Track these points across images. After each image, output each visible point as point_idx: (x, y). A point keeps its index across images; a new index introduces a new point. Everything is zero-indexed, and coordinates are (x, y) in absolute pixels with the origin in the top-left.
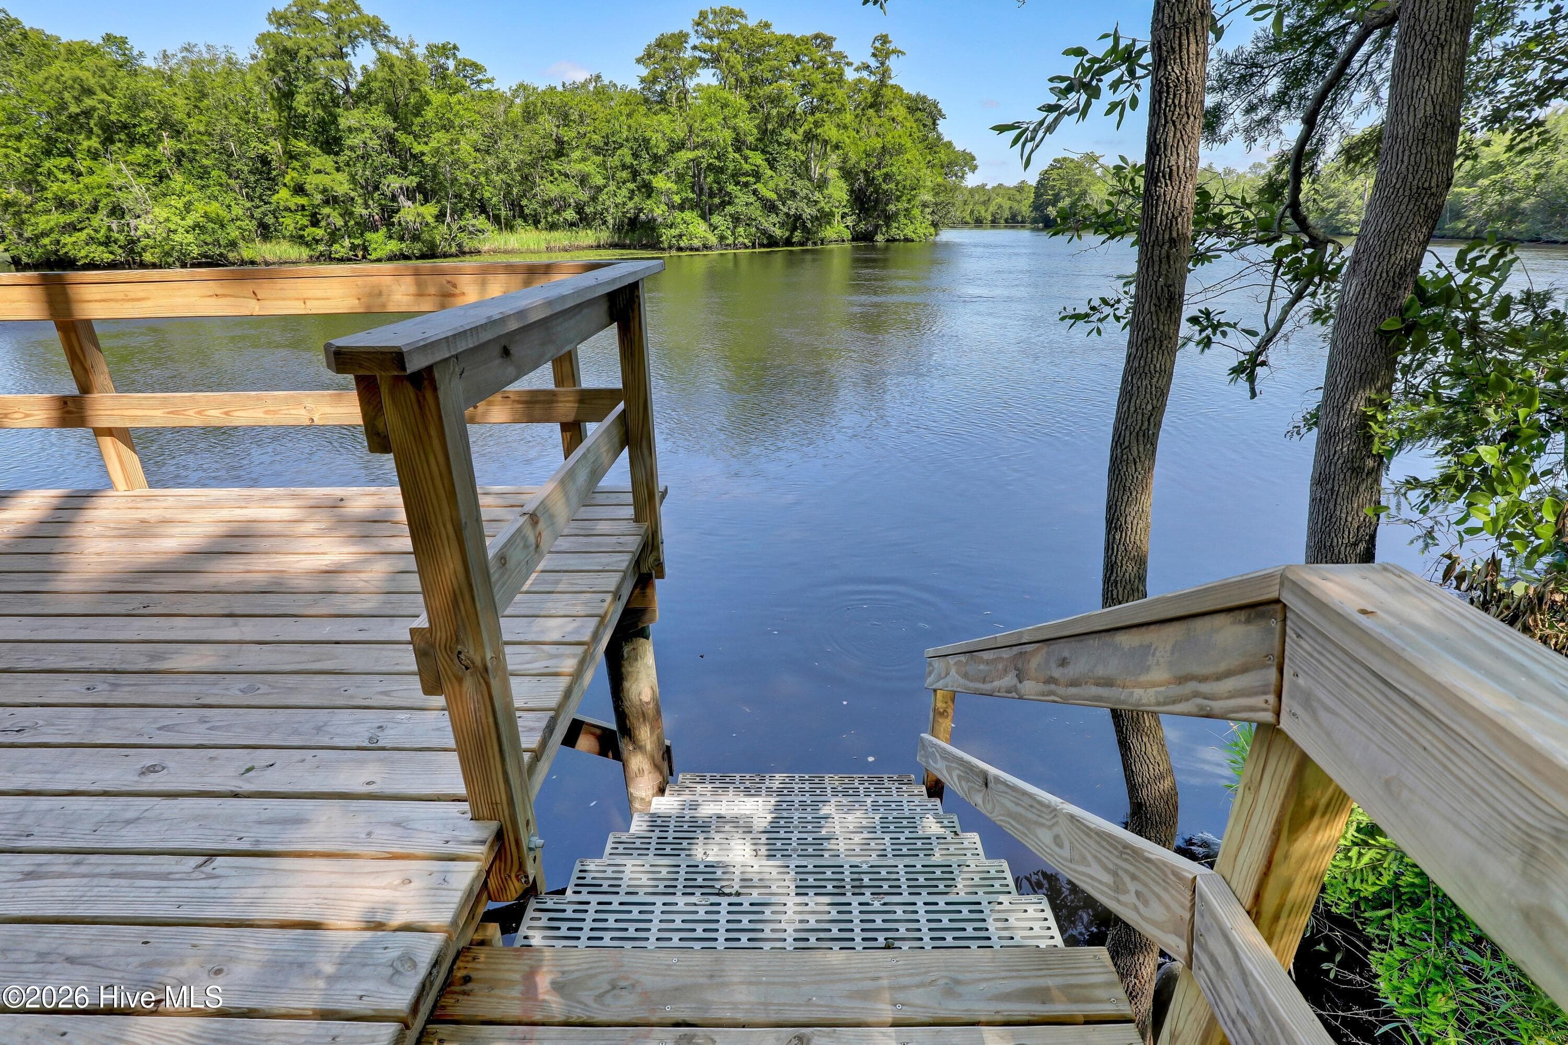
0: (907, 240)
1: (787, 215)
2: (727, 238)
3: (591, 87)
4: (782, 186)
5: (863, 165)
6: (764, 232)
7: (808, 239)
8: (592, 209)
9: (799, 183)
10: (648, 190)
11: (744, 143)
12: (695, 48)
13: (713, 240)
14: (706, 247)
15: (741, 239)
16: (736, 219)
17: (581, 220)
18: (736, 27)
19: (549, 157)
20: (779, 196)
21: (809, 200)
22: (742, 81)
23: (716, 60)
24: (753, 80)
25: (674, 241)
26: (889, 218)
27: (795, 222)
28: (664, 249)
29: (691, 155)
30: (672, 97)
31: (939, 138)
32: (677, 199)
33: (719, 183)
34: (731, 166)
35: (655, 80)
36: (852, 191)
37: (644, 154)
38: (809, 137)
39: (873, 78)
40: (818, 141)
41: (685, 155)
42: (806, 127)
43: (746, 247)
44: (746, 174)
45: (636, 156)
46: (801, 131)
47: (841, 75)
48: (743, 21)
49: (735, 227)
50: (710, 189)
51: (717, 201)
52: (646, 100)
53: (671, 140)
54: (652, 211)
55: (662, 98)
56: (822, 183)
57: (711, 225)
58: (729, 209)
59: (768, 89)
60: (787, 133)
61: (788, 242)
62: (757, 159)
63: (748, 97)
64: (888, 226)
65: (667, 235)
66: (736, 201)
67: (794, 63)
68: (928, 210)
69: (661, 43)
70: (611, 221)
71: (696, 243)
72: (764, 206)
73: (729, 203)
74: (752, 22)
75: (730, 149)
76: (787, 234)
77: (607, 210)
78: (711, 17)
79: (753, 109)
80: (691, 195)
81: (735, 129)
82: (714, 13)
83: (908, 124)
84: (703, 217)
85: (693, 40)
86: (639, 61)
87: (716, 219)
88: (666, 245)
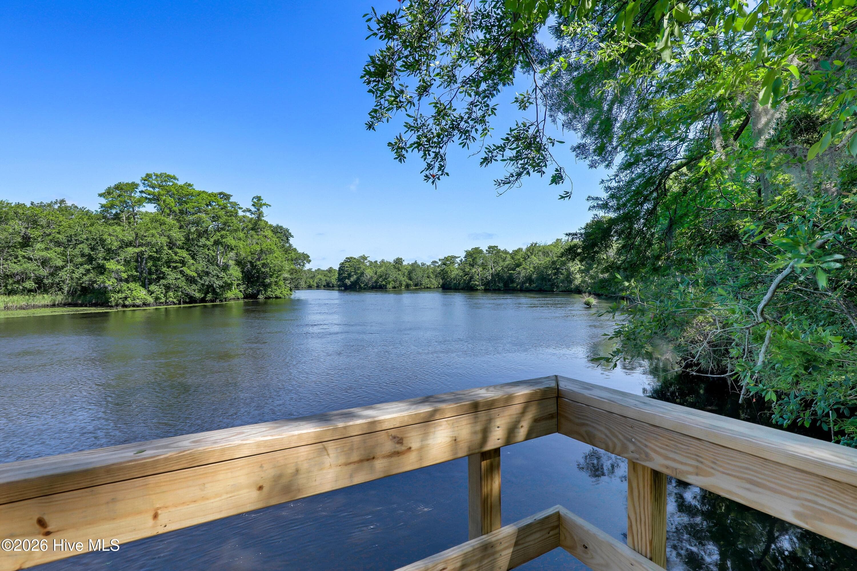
0: (277, 298)
1: (203, 285)
2: (160, 299)
3: (56, 207)
4: (200, 269)
5: (249, 258)
6: (187, 295)
7: (216, 298)
8: (50, 281)
9: (211, 267)
10: (101, 270)
11: (174, 245)
12: (141, 192)
13: (150, 299)
14: (145, 304)
15: (171, 299)
16: (168, 288)
17: (39, 288)
18: (171, 184)
19: (15, 246)
20: (199, 275)
21: (218, 276)
22: (174, 212)
23: (155, 199)
24: (181, 212)
25: (120, 301)
26: (266, 286)
27: (209, 289)
28: (112, 306)
29: (137, 250)
30: (124, 216)
31: (290, 246)
32: (124, 275)
33: (156, 267)
34: (165, 257)
35: (112, 206)
36: (243, 272)
37: (100, 248)
38: (217, 243)
39: (253, 216)
40: (222, 246)
41: (131, 251)
42: (215, 238)
43: (174, 304)
44: (176, 262)
45: (93, 249)
46: (212, 240)
47: (237, 213)
48: (176, 181)
49: (166, 292)
50: (150, 269)
51: (154, 276)
52: (104, 217)
53: (122, 241)
54: (104, 282)
55: (117, 217)
56: (225, 268)
57: (149, 291)
58: (162, 281)
59: (191, 218)
60: (203, 241)
61: (203, 300)
62: (184, 254)
63: (178, 221)
64: (266, 290)
65: (114, 298)
66: (169, 277)
67: (207, 205)
68: (288, 282)
69: (118, 187)
70: (66, 289)
71: (138, 302)
72: (187, 280)
73: (163, 278)
74: (180, 183)
75: (165, 248)
76: (203, 296)
77: (63, 282)
78: (154, 177)
79: (181, 227)
80: (136, 273)
81: (168, 237)
82: (157, 176)
83: (274, 239)
84: (144, 286)
85: (141, 188)
86: (100, 195)
87: (152, 287)
88: (113, 304)
